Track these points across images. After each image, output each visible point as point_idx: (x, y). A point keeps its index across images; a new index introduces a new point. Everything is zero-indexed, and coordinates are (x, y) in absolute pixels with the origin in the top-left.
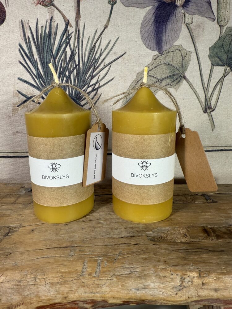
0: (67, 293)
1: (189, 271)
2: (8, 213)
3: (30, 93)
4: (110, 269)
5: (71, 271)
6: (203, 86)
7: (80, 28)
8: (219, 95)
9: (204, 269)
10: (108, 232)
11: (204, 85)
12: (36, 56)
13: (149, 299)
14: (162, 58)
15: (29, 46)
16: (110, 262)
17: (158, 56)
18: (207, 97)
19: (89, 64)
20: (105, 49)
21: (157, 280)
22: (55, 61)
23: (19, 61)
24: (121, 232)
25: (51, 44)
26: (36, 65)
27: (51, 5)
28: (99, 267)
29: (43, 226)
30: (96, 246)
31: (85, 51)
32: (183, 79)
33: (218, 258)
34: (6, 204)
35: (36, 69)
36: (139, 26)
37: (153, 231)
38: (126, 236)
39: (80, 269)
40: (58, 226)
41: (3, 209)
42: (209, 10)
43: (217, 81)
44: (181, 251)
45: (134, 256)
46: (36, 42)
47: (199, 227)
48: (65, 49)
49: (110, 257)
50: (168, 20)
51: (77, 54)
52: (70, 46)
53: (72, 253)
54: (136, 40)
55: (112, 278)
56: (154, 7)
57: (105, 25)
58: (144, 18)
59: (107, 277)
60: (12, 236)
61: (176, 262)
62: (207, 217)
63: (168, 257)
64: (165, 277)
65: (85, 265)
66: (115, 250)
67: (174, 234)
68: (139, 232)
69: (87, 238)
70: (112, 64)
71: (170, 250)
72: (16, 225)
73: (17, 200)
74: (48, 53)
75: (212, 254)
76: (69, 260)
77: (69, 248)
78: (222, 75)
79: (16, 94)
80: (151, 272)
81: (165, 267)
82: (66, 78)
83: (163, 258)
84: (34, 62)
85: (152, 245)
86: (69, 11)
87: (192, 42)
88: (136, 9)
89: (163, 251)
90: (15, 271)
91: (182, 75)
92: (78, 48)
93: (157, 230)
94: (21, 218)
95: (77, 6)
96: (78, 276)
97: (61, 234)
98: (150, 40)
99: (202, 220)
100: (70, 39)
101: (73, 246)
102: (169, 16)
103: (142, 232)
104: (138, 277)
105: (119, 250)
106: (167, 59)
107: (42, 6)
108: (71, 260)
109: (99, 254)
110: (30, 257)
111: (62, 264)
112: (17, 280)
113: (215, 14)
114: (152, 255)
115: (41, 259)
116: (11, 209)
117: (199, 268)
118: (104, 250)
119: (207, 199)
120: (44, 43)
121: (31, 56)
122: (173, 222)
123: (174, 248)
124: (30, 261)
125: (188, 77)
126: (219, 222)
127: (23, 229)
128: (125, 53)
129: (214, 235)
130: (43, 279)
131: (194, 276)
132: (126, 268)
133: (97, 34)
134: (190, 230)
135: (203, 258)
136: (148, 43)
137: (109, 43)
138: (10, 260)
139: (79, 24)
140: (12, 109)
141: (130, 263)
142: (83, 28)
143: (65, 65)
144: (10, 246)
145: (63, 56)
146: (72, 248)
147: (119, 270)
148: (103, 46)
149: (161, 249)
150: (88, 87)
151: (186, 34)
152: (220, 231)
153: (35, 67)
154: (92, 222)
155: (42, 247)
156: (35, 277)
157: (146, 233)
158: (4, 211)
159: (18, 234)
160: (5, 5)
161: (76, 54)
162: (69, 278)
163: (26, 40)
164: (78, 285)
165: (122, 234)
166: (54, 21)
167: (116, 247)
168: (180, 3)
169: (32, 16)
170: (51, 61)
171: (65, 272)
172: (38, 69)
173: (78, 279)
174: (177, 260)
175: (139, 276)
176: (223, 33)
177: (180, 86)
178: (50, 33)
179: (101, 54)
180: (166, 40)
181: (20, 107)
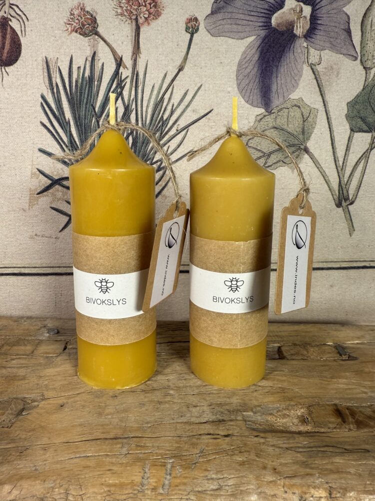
1: (313, 488)
2: (22, 372)
3: (58, 173)
4: (185, 481)
5: (124, 483)
6: (336, 164)
7: (139, 71)
8: (361, 178)
9: (338, 485)
10: (182, 413)
11: (337, 162)
12: (68, 115)
14: (270, 120)
15: (57, 99)
16: (186, 468)
17: (265, 116)
18: (342, 182)
19: (153, 127)
20: (179, 104)
22: (98, 122)
23: (41, 122)
24: (203, 412)
25: (93, 96)
26: (68, 130)
27: (93, 34)
28: (168, 477)
29: (77, 398)
30: (163, 438)
31: (147, 106)
32: (305, 153)
33: (360, 465)
34: (18, 357)
35: (68, 135)
36: (235, 68)
37: (254, 410)
38: (210, 420)
39: (138, 479)
40: (101, 400)
41: (13, 366)
42: (347, 43)
43: (359, 156)
44: (301, 450)
45: (225, 457)
46: (69, 93)
47: (328, 405)
49: (185, 458)
50: (281, 57)
51: (134, 112)
52: (123, 99)
53: (124, 451)
54: (229, 89)
55: (189, 496)
56: (259, 37)
57: (180, 66)
58: (242, 55)
59: (182, 494)
60: (29, 417)
61: (292, 470)
62: (342, 386)
63: (279, 461)
65: (145, 473)
66: (194, 445)
67: (288, 416)
68: (232, 413)
69: (148, 423)
70: (189, 128)
71: (282, 448)
72: (34, 395)
73: (35, 349)
74: (87, 111)
75: (351, 457)
76: (120, 462)
77: (120, 440)
78: (367, 146)
79: (35, 174)
80: (252, 487)
81: (274, 479)
83: (271, 463)
84: (65, 123)
85: (252, 437)
86: (123, 43)
87: (319, 93)
88: (230, 41)
89: (270, 449)
90: (34, 481)
91: (302, 147)
92: (136, 102)
93: (260, 408)
94: (43, 383)
95: (135, 35)
96: (136, 492)
97: (108, 415)
98: (251, 90)
99: (332, 391)
100: (122, 88)
101: (127, 436)
102: (284, 51)
103: (236, 413)
104: (231, 495)
105: (200, 447)
106: (278, 120)
107: (79, 36)
108: (123, 463)
109: (168, 452)
110: (57, 455)
111: (109, 470)
112: (38, 496)
113: (358, 49)
114: (253, 456)
115: (75, 460)
116: (27, 367)
117: (329, 483)
118: (177, 445)
119: (341, 352)
120: (81, 93)
121: (60, 115)
122: (286, 395)
123: (288, 443)
124: (57, 462)
125: (312, 150)
126: (361, 396)
127: (46, 403)
128: (210, 112)
129: (354, 420)
130: (80, 495)
131: (321, 496)
132: (212, 479)
133: (166, 80)
134: (314, 411)
135: (336, 464)
136: (248, 94)
137: (186, 94)
138: (26, 460)
139: (137, 63)
140: (28, 198)
141: (218, 470)
142: (144, 70)
144: (26, 435)
146: (125, 441)
147: (201, 483)
148: (175, 100)
149: (268, 445)
150: (152, 164)
151: (310, 80)
152: (363, 414)
153: (66, 132)
154: (156, 392)
155: (77, 437)
156: (66, 492)
157: (243, 415)
158: (15, 370)
159: (37, 413)
160: (20, 33)
161: (132, 112)
162: (120, 494)
163: (52, 89)
165: (204, 416)
166: (98, 58)
167: (194, 440)
168: (301, 31)
169: (62, 51)
170: (92, 122)
171: (115, 485)
172: (71, 135)
173: (136, 496)
174: (295, 467)
175: (232, 493)
176: (370, 80)
178: (91, 78)
179: (172, 113)
180: (277, 90)
181: (39, 195)
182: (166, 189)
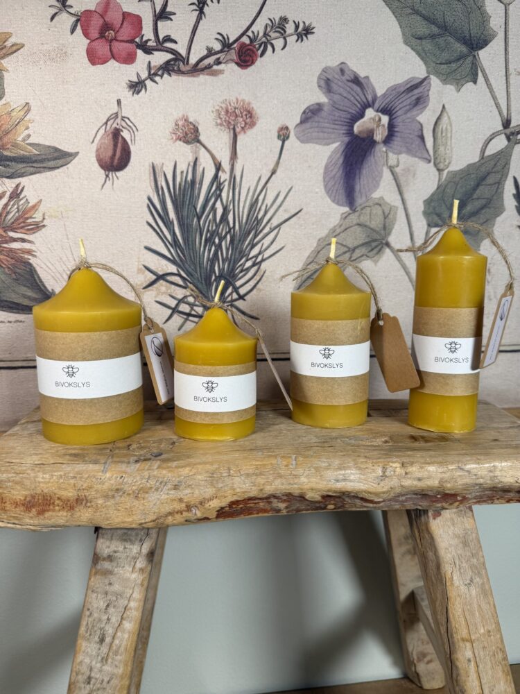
0: (264, 485)
1: (392, 463)
3: (162, 269)
4: (306, 462)
5: (266, 464)
7: (237, 175)
12: (172, 215)
13: (349, 490)
14: (354, 217)
15: (162, 201)
16: (305, 458)
17: (349, 214)
19: (248, 227)
20: (272, 205)
21: (358, 472)
22: (199, 222)
23: (147, 222)
25: (194, 198)
26: (172, 228)
27: (195, 142)
28: (294, 461)
31: (244, 207)
32: (385, 247)
33: (424, 454)
35: (172, 233)
36: (322, 171)
38: (317, 441)
39: (274, 462)
42: (421, 148)
44: (383, 450)
46: (173, 195)
47: (405, 435)
48: (214, 204)
49: (304, 454)
50: (363, 161)
51: (232, 212)
52: (221, 200)
54: (317, 190)
55: (310, 469)
56: (342, 144)
57: (273, 170)
58: (328, 159)
59: (305, 468)
63: (368, 454)
64: (367, 468)
65: (278, 460)
66: (308, 450)
67: (375, 441)
68: (333, 439)
70: (282, 226)
71: (370, 450)
74: (190, 211)
76: (259, 457)
77: (255, 450)
79: (141, 269)
80: (351, 464)
81: (366, 460)
82: (215, 247)
83: (363, 455)
84: (169, 223)
86: (221, 150)
87: (398, 193)
90: (204, 465)
91: (384, 242)
92: (233, 203)
95: (233, 143)
96: (274, 467)
98: (337, 191)
100: (221, 191)
102: (365, 155)
105: (313, 451)
106: (361, 218)
107: (182, 143)
108: (262, 457)
109: (291, 453)
110: (214, 456)
111: (253, 460)
112: (210, 472)
113: (431, 153)
117: (403, 460)
120: (184, 195)
121: (165, 215)
122: (373, 431)
125: (392, 244)
128: (300, 211)
129: (423, 440)
130: (238, 470)
131: (397, 466)
132: (323, 461)
133: (260, 183)
134: (394, 438)
136: (334, 194)
137: (278, 196)
139: (235, 168)
141: (327, 458)
142: (240, 174)
143: (214, 228)
145: (211, 214)
146: (259, 450)
147: (317, 463)
148: (269, 201)
150: (247, 260)
151: (389, 181)
153: (169, 231)
156: (228, 469)
160: (130, 142)
161: (229, 211)
163: (158, 192)
164: (275, 475)
165: (312, 440)
166: (200, 164)
168: (380, 137)
169: (167, 158)
170: (193, 221)
172: (175, 234)
174: (380, 456)
175: (338, 467)
176: (443, 180)
177: (380, 257)
178: (193, 182)
179: (266, 212)
180: (360, 190)
181: (146, 289)
182: (260, 283)
